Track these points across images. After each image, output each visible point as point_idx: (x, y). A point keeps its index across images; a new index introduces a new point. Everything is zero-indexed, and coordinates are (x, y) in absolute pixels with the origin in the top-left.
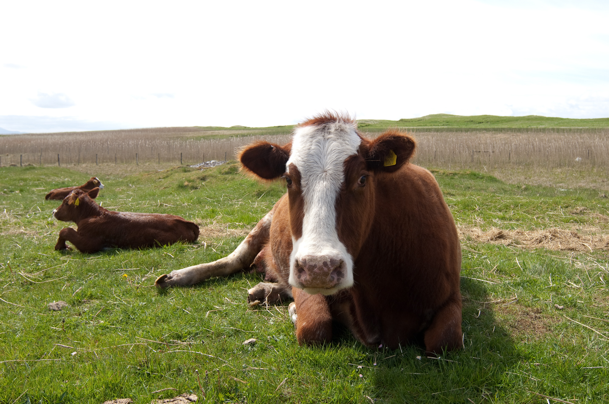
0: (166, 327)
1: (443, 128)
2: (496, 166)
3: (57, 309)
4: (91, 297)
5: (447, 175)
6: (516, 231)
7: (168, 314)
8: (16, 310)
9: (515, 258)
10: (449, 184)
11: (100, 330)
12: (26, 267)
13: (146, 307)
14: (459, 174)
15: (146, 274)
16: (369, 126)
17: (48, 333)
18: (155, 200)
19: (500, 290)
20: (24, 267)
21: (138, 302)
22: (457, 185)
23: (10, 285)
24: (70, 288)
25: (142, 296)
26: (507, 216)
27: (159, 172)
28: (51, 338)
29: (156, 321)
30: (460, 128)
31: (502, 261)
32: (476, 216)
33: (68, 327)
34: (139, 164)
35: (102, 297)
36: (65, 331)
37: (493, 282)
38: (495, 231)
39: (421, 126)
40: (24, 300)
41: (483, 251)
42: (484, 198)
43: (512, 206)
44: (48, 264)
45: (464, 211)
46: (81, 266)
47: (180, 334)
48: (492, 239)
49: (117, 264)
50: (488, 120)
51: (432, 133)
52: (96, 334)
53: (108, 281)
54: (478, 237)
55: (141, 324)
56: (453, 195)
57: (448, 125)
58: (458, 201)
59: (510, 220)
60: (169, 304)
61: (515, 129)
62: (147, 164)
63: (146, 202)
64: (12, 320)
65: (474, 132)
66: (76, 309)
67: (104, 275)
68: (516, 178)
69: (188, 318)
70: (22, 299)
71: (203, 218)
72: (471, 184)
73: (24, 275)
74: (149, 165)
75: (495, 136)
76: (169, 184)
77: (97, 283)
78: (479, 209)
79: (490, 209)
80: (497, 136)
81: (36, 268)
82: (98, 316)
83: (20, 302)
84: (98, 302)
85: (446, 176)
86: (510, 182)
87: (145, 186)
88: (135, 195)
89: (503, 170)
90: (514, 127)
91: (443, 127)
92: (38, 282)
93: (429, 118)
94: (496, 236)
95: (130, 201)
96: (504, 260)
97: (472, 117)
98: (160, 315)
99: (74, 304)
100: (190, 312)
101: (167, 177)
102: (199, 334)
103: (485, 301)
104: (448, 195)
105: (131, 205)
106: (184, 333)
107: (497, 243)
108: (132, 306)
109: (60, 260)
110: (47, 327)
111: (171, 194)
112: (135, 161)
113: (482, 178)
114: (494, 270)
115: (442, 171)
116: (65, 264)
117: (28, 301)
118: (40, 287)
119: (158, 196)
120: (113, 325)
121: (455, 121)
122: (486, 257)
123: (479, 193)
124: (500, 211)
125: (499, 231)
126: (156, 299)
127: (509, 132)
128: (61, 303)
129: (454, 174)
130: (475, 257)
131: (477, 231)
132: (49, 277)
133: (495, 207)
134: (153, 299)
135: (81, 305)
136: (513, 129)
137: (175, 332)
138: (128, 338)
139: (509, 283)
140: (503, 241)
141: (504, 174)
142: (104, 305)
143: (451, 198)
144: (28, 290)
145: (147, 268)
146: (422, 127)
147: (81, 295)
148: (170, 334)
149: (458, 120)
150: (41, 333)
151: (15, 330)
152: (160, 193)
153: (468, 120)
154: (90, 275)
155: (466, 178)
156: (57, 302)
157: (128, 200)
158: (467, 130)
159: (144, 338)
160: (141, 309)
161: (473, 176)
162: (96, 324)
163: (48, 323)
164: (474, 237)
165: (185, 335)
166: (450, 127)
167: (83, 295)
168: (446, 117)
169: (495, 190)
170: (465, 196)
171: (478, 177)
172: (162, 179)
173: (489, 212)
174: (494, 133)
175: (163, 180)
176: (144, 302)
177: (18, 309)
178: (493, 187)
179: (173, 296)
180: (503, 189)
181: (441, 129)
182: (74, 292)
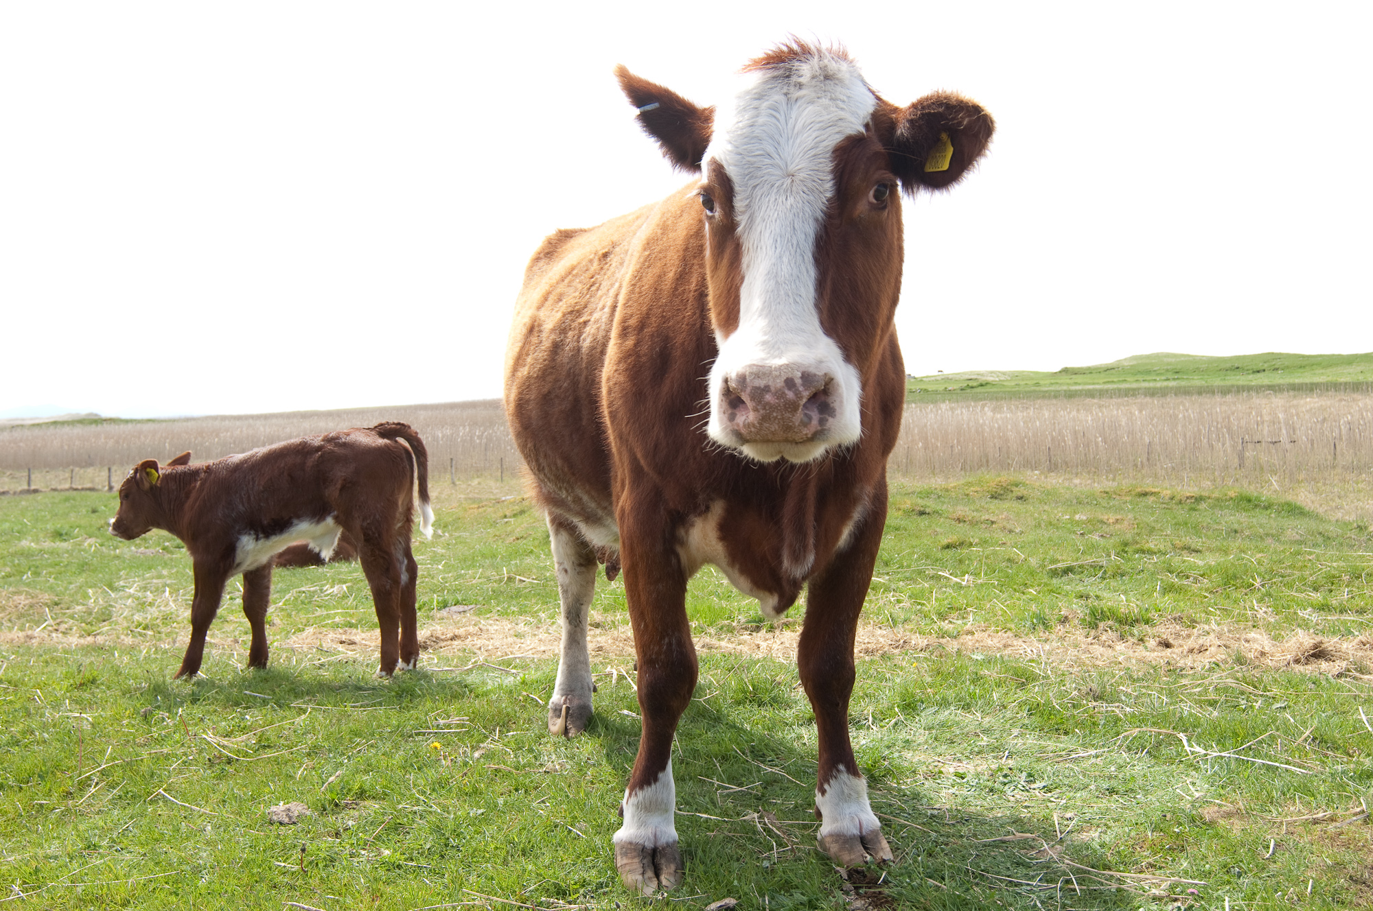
0: (530, 867)
1: (1167, 387)
2: (1302, 476)
3: (287, 820)
4: (362, 794)
5: (1181, 500)
6: (1357, 640)
7: (535, 836)
8: (199, 822)
9: (1357, 709)
10: (1186, 524)
11: (382, 872)
12: (218, 722)
13: (485, 819)
14: (1209, 498)
15: (482, 742)
16: (988, 386)
17: (269, 875)
18: (497, 568)
19: (1322, 789)
20: (214, 723)
21: (466, 807)
22: (1205, 525)
23: (184, 762)
24: (314, 773)
25: (476, 793)
26: (1334, 602)
27: (503, 501)
28: (275, 887)
29: (508, 852)
30: (1207, 387)
31: (1323, 715)
32: (1254, 601)
33: (311, 863)
34: (458, 483)
35: (387, 795)
36: (305, 872)
37: (1304, 767)
38: (1304, 639)
39: (1113, 382)
40: (215, 797)
41: (1275, 691)
42: (1274, 557)
43: (1346, 578)
44: (265, 715)
45: (1225, 589)
46: (339, 720)
47: (564, 885)
48: (1297, 661)
49: (417, 719)
50: (1278, 364)
51: (1141, 399)
52: (376, 880)
53: (399, 757)
54: (1263, 654)
55: (474, 860)
56: (1197, 551)
57: (1178, 379)
58: (1210, 566)
59: (1341, 612)
60: (536, 815)
61: (1346, 383)
62: (476, 482)
63: (476, 573)
64: (190, 845)
65: (1245, 394)
66: (328, 821)
67: (389, 744)
68: (1352, 505)
69: (581, 846)
70: (212, 795)
71: (606, 610)
72: (1240, 523)
73: (215, 741)
74: (479, 483)
75: (1295, 402)
76: (527, 529)
77: (373, 761)
78: (1263, 586)
79: (1290, 586)
80: (1302, 402)
81: (239, 726)
82: (378, 838)
83: (207, 802)
84: (377, 806)
85: (1176, 504)
86: (1340, 515)
87: (472, 534)
88: (449, 556)
89: (1319, 485)
90: (1342, 380)
91: (1165, 384)
92: (244, 757)
93: (1131, 364)
94: (1306, 654)
95: (441, 571)
96: (1330, 713)
97: (1238, 358)
98: (516, 840)
99: (325, 810)
100: (585, 832)
101: (522, 512)
102: (607, 887)
103: (1286, 816)
104: (1185, 551)
105: (442, 579)
106: (572, 882)
107: (1309, 669)
108: (452, 816)
109: (290, 708)
110: (266, 860)
111: (531, 552)
112: (448, 476)
113: (1266, 508)
114: (1306, 740)
115: (1169, 492)
116: (303, 717)
117: (224, 801)
118: (248, 770)
119: (502, 558)
120: (412, 860)
121: (1197, 370)
122: (1283, 705)
123: (1261, 545)
124: (1316, 589)
125: (1315, 642)
126: (506, 803)
127: (1330, 393)
128: (297, 808)
129: (1196, 499)
130: (1257, 705)
131: (1260, 640)
132: (269, 747)
133: (1302, 579)
134: (501, 801)
135: (338, 813)
136: (1341, 384)
137: (552, 881)
138: (447, 891)
139: (1343, 772)
140: (1324, 665)
141: (1323, 495)
142: (392, 814)
143: (1193, 557)
144: (224, 776)
145: (485, 727)
146: (1115, 386)
147: (338, 789)
148: (540, 886)
149: (1204, 366)
150: (253, 874)
151: (198, 867)
152: (506, 552)
153: (1228, 365)
154: (358, 744)
155: (1228, 507)
156: (287, 806)
157: (435, 566)
158: (1225, 391)
159: (483, 892)
160: (474, 824)
161: (1244, 504)
162: (374, 858)
163: (268, 853)
164: (1251, 655)
165: (575, 887)
166: (1183, 383)
167: (345, 789)
168: (1173, 360)
169: (1301, 535)
170: (1226, 553)
171: (1256, 506)
172: (510, 517)
173: (1287, 592)
174: (1295, 397)
175: (512, 520)
176: (480, 808)
177: (203, 818)
178: (1294, 528)
179: (544, 796)
180: (1321, 533)
181: (1161, 388)
182: (323, 783)
